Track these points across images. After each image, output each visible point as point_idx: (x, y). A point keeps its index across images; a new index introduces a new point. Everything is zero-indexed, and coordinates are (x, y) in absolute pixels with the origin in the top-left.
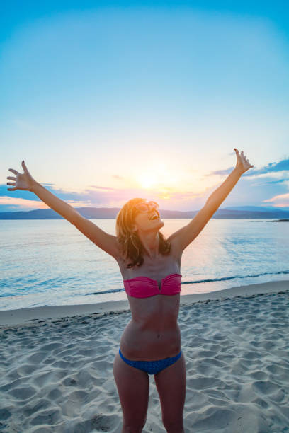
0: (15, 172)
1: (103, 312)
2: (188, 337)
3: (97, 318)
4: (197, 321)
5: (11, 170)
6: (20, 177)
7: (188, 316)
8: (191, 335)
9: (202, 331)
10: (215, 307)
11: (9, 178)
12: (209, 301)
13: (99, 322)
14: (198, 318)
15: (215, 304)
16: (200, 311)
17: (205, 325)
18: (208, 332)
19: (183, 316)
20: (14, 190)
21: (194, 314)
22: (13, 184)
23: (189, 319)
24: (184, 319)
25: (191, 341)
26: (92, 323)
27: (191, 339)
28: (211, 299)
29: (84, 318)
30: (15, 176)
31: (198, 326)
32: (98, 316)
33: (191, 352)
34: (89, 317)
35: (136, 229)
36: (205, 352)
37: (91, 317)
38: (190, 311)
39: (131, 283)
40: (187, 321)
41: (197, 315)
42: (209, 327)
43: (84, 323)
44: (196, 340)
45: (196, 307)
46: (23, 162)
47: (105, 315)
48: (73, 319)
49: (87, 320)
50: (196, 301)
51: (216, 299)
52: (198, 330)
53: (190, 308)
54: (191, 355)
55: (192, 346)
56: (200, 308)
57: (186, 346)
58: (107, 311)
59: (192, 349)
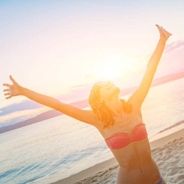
0: (7, 85)
1: (104, 170)
2: (167, 169)
3: (101, 175)
4: (171, 156)
5: (4, 85)
6: (12, 88)
7: (164, 155)
8: (169, 167)
9: (176, 162)
10: (181, 143)
11: (5, 91)
12: (176, 140)
13: (103, 177)
14: (171, 154)
15: (180, 141)
16: (171, 149)
17: (177, 158)
18: (180, 162)
19: (160, 156)
20: (10, 97)
21: (168, 152)
22: (9, 94)
23: (165, 157)
24: (162, 158)
25: (170, 171)
26: (99, 180)
27: (170, 170)
28: (176, 139)
29: (92, 178)
30: (8, 88)
31: (173, 160)
32: (101, 173)
33: (172, 179)
34: (95, 176)
35: (102, 100)
36: (182, 176)
37: (97, 176)
38: (164, 151)
39: (110, 140)
40: (163, 158)
41: (169, 152)
42: (180, 158)
43: (93, 181)
44: (173, 169)
45: (167, 147)
46: (11, 76)
47: (106, 172)
48: (86, 181)
49: (95, 179)
50: (166, 143)
51: (179, 138)
52: (173, 162)
53: (163, 149)
54: (173, 181)
55: (172, 174)
56: (170, 147)
57: (168, 175)
58: (107, 168)
59: (172, 177)
